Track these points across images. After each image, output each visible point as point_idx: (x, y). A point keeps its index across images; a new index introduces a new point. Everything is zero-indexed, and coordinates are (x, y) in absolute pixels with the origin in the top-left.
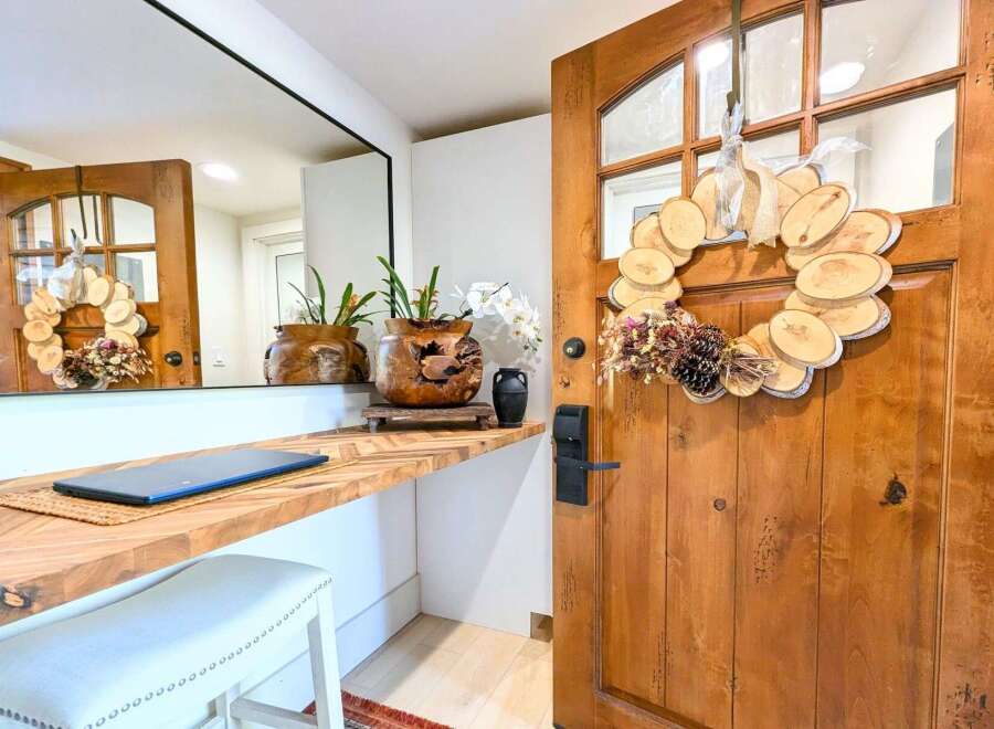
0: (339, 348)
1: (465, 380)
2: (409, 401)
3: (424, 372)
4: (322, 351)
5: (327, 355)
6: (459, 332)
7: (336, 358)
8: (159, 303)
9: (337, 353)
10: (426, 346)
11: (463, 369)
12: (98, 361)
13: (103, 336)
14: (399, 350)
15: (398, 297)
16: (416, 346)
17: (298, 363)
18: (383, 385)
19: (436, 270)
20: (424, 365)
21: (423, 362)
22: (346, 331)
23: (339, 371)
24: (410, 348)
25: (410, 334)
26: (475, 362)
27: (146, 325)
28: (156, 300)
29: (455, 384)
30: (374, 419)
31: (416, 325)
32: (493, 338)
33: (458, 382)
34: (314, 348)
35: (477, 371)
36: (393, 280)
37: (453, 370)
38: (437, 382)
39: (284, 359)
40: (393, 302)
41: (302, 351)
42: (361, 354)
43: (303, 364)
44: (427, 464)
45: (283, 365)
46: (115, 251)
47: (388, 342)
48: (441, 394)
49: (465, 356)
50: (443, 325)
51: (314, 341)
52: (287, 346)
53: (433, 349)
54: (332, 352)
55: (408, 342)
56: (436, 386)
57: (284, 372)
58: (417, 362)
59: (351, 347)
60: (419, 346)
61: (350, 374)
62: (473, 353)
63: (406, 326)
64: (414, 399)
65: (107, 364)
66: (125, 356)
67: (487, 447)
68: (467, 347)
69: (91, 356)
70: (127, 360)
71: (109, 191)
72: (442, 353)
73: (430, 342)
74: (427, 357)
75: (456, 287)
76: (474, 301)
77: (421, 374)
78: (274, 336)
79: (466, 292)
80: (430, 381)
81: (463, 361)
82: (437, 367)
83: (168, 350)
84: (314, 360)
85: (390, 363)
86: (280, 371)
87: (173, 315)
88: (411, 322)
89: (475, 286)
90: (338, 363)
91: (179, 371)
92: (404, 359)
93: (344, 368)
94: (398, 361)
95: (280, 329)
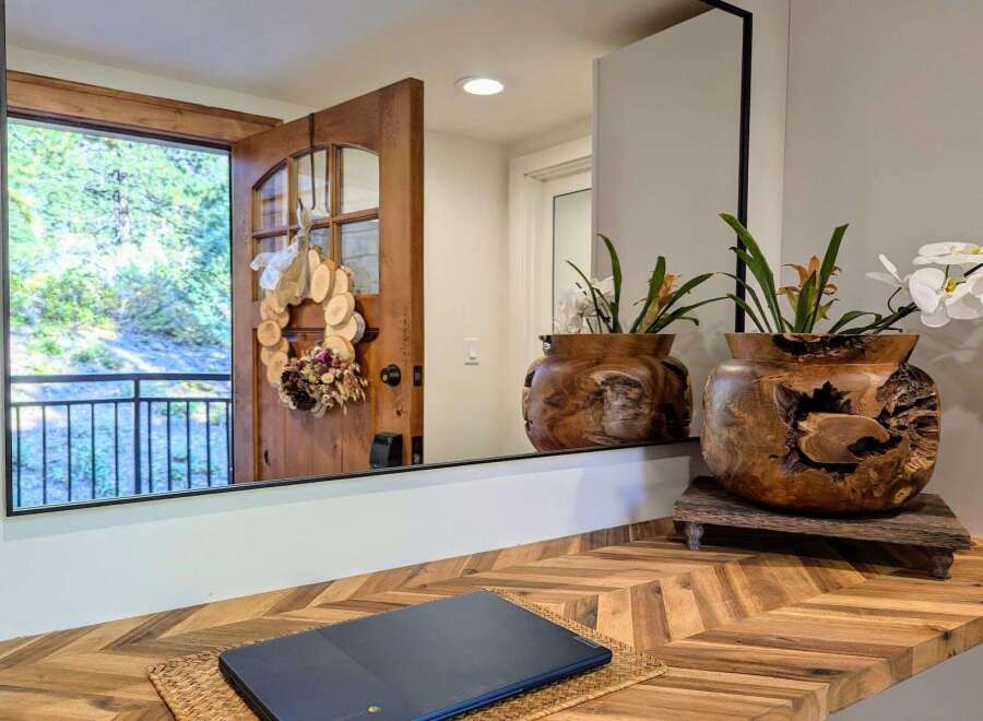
0: (639, 373)
1: (897, 465)
2: (768, 497)
3: (803, 447)
4: (611, 381)
5: (619, 388)
6: (887, 359)
7: (634, 393)
8: (378, 296)
9: (636, 385)
10: (811, 395)
11: (894, 441)
12: (312, 378)
13: (320, 344)
14: (750, 395)
15: (751, 279)
16: (787, 392)
17: (572, 401)
18: (717, 461)
19: (839, 233)
20: (804, 433)
21: (803, 425)
22: (652, 342)
23: (637, 416)
24: (775, 395)
25: (777, 365)
26: (921, 423)
27: (364, 328)
28: (377, 292)
29: (873, 474)
30: (698, 525)
31: (789, 348)
32: (962, 357)
33: (879, 470)
34: (598, 377)
35: (926, 442)
36: (744, 244)
37: (869, 445)
38: (830, 468)
39: (552, 391)
40: (741, 289)
41: (579, 381)
42: (676, 382)
43: (581, 402)
44: (816, 702)
45: (550, 402)
46: (340, 224)
47: (730, 375)
48: (840, 492)
49: (899, 410)
50: (850, 346)
51: (598, 362)
52: (557, 369)
53: (827, 400)
54: (627, 382)
55: (771, 381)
56: (830, 476)
57: (550, 413)
58: (789, 426)
59: (661, 371)
60: (794, 393)
61: (655, 422)
62: (919, 403)
63: (768, 351)
64: (780, 497)
65: (321, 382)
66: (339, 371)
67: (957, 644)
68: (903, 390)
69: (306, 371)
70: (340, 379)
71: (339, 143)
72: (846, 408)
73: (820, 386)
74: (812, 416)
75: (882, 257)
76: (926, 290)
77: (796, 449)
78: (538, 351)
79: (908, 268)
80: (817, 466)
81: (893, 422)
82: (834, 439)
83: (386, 364)
84: (598, 397)
85: (731, 422)
86: (545, 411)
87: (394, 314)
88: (779, 341)
89: (928, 253)
90: (637, 402)
91: (396, 394)
92: (762, 416)
93: (645, 410)
94: (750, 420)
95: (548, 339)
